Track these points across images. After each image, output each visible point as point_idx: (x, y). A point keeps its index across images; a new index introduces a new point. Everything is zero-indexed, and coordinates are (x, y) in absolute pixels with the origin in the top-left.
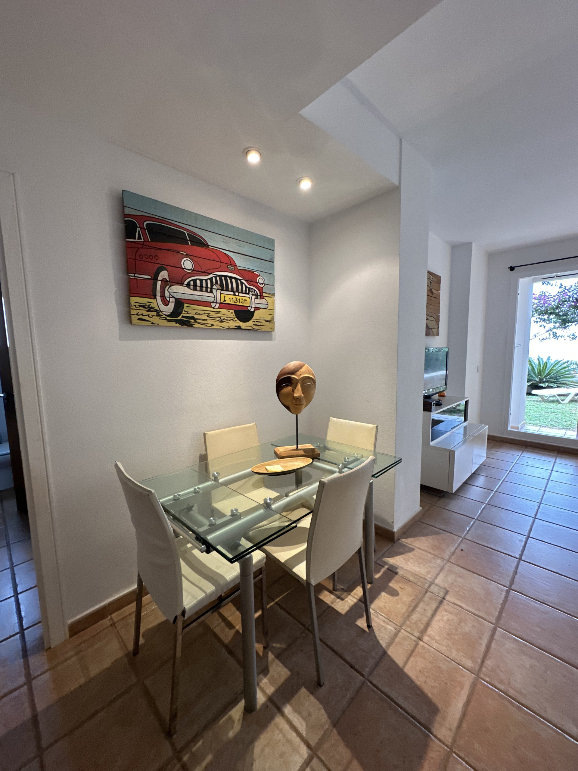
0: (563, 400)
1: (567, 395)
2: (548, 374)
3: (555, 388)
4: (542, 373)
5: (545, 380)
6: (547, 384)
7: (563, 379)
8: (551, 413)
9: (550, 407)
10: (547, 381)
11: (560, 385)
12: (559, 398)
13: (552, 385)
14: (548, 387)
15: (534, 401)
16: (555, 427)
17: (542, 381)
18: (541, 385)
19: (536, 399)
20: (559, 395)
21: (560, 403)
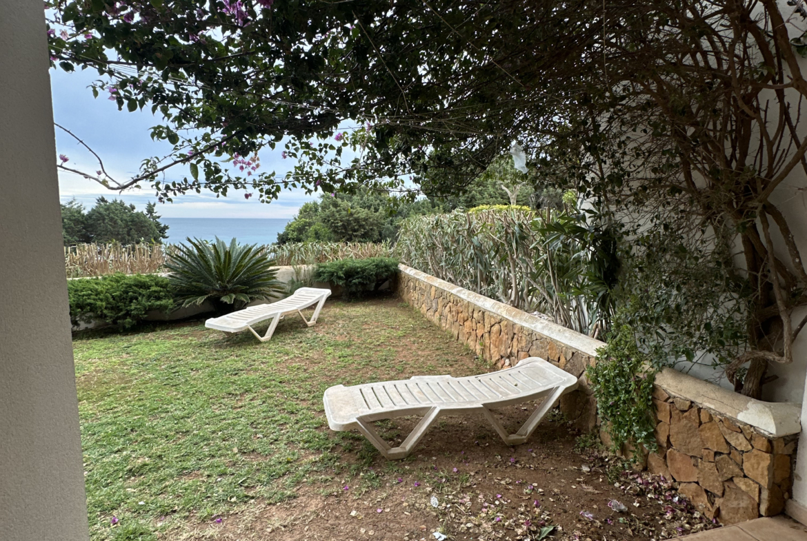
3: (248, 305)
6: (234, 298)
13: (242, 300)
14: (239, 305)
17: (225, 291)
18: (225, 299)
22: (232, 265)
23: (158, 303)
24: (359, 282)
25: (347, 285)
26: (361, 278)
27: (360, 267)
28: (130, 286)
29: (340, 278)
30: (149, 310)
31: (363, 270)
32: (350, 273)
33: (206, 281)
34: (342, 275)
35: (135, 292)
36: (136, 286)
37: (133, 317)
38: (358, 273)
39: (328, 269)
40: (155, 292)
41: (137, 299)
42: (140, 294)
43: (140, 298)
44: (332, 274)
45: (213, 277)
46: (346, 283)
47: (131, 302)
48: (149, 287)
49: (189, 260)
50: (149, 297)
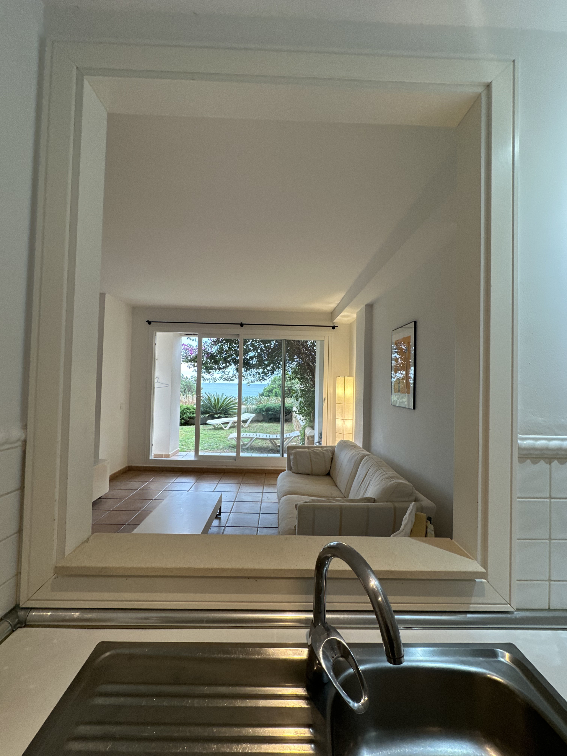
0: (225, 427)
1: (228, 423)
2: (220, 408)
3: (224, 418)
4: (217, 407)
5: (218, 412)
6: (219, 415)
7: (231, 411)
8: (212, 438)
9: (215, 433)
10: (220, 413)
11: (227, 415)
12: (223, 426)
13: (222, 416)
14: (220, 417)
15: (207, 429)
16: (206, 450)
17: (217, 413)
18: (216, 416)
19: (209, 428)
20: (222, 424)
21: (224, 430)
22: (220, 403)
23: (193, 415)
24: (272, 414)
25: (267, 414)
26: (273, 412)
27: (273, 407)
28: (184, 409)
29: (264, 411)
30: (190, 418)
31: (274, 408)
32: (268, 410)
33: (210, 409)
34: (264, 410)
35: (186, 411)
36: (186, 409)
37: (184, 420)
38: (272, 409)
39: (260, 407)
40: (192, 411)
41: (186, 413)
42: (187, 412)
43: (187, 413)
44: (261, 409)
45: (212, 407)
46: (266, 414)
47: (184, 414)
48: (190, 410)
49: (205, 401)
50: (190, 413)
